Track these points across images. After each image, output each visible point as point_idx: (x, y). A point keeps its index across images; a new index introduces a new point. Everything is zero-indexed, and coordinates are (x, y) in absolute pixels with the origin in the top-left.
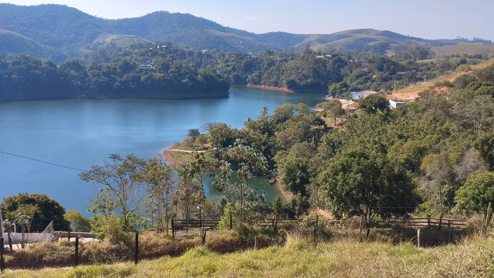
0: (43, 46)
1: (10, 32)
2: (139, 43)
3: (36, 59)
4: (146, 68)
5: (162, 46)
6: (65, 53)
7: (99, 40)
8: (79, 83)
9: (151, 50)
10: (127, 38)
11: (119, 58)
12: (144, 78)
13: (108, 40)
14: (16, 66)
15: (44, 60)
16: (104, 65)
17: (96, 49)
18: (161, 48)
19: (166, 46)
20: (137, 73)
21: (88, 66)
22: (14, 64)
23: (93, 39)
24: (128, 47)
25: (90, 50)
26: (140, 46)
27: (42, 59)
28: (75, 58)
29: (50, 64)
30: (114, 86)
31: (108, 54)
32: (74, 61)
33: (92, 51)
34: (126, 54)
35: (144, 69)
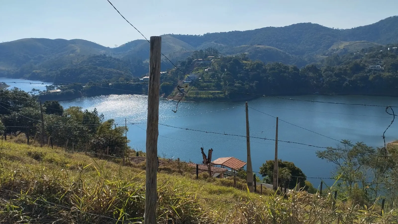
0: (290, 55)
1: (269, 47)
2: (369, 47)
3: (285, 65)
4: (375, 68)
5: (393, 48)
6: (306, 60)
7: (334, 47)
8: (315, 82)
9: (381, 52)
10: (359, 44)
11: (350, 61)
12: (372, 77)
13: (342, 47)
14: (272, 71)
15: (291, 66)
16: (336, 67)
17: (331, 55)
18: (392, 50)
19: (396, 48)
20: (366, 73)
21: (323, 69)
22: (271, 69)
23: (329, 46)
24: (359, 51)
25: (326, 56)
26: (371, 49)
27: (289, 65)
28: (313, 63)
29: (295, 69)
30: (344, 85)
31: (341, 58)
32: (313, 66)
33: (328, 57)
34: (356, 57)
35: (372, 70)
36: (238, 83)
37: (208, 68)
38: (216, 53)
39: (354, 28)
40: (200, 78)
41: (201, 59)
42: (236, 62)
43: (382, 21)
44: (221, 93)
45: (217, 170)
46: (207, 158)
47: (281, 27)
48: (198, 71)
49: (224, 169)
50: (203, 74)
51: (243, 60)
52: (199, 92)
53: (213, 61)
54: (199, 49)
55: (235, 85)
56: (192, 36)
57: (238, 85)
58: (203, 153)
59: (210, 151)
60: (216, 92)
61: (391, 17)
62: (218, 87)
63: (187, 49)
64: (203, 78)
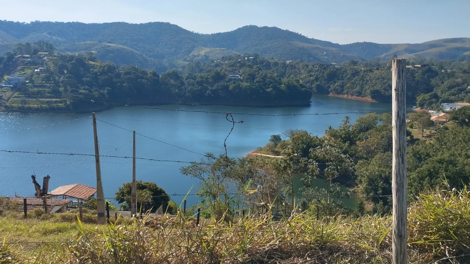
0: (148, 58)
1: (123, 46)
2: (229, 55)
3: (143, 70)
4: (235, 78)
5: (250, 58)
6: (166, 65)
7: (195, 53)
8: (177, 91)
9: (240, 61)
10: (219, 51)
11: (211, 68)
12: (232, 87)
13: (203, 53)
14: (127, 76)
15: (149, 71)
16: (198, 75)
17: (192, 61)
18: (249, 60)
19: (253, 58)
20: (226, 82)
21: (185, 75)
22: (126, 74)
23: (190, 52)
24: (220, 59)
25: (187, 61)
26: (230, 58)
27: (147, 70)
28: (174, 69)
29: (155, 74)
30: (206, 94)
31: (202, 65)
32: (173, 72)
33: (189, 63)
34: (217, 65)
35: (232, 79)
36: (84, 89)
37: (39, 68)
38: (50, 48)
39: (213, 34)
40: (28, 81)
41: (29, 56)
42: (80, 62)
43: (239, 29)
44: (60, 102)
45: (57, 203)
46: (41, 188)
47: (136, 24)
48: (24, 71)
49: (67, 200)
50: (32, 76)
51: (89, 60)
52: (27, 99)
53: (47, 59)
54: (24, 41)
55: (80, 91)
56: (12, 22)
57: (83, 91)
58: (35, 182)
59: (46, 179)
60: (53, 100)
61: (247, 26)
62: (56, 93)
63: (5, 40)
64: (32, 81)
